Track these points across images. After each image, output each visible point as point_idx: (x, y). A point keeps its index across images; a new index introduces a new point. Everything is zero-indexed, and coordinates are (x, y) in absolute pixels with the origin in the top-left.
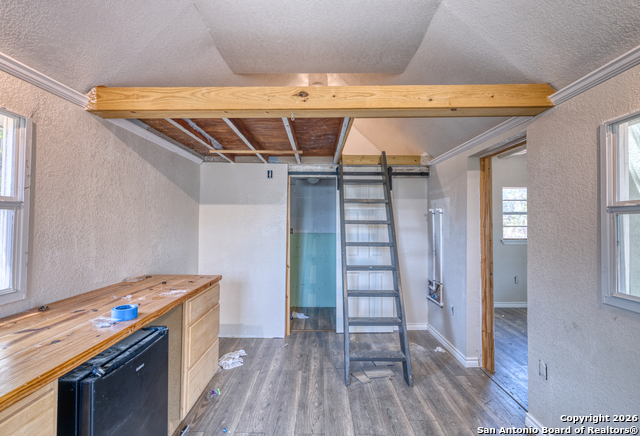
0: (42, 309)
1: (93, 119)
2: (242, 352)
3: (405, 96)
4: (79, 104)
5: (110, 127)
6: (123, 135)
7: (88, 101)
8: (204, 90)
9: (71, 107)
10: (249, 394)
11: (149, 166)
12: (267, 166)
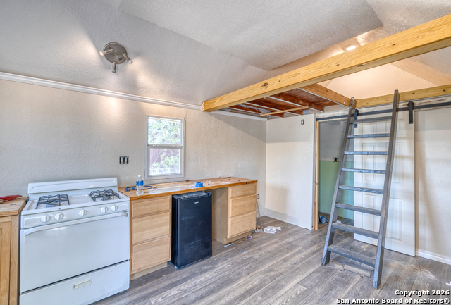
0: (187, 181)
1: (205, 113)
2: (279, 228)
3: (320, 68)
4: (199, 110)
5: (212, 115)
6: (218, 117)
7: (202, 108)
8: (231, 94)
9: (197, 111)
10: (265, 245)
11: (232, 127)
12: (300, 117)
